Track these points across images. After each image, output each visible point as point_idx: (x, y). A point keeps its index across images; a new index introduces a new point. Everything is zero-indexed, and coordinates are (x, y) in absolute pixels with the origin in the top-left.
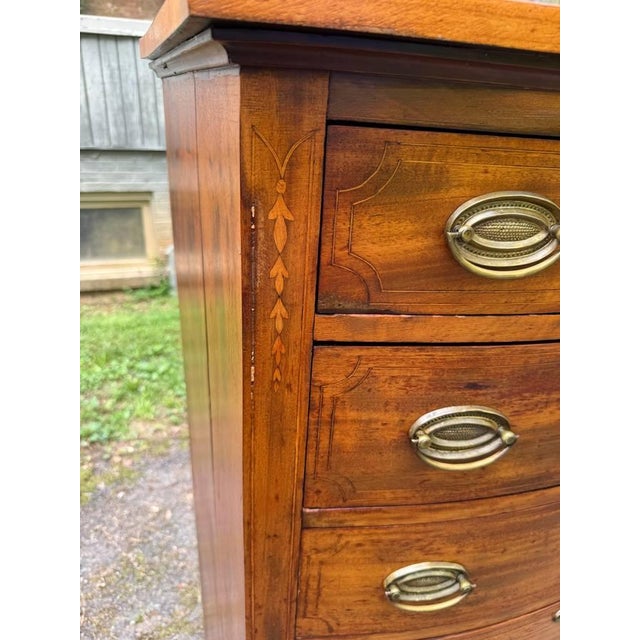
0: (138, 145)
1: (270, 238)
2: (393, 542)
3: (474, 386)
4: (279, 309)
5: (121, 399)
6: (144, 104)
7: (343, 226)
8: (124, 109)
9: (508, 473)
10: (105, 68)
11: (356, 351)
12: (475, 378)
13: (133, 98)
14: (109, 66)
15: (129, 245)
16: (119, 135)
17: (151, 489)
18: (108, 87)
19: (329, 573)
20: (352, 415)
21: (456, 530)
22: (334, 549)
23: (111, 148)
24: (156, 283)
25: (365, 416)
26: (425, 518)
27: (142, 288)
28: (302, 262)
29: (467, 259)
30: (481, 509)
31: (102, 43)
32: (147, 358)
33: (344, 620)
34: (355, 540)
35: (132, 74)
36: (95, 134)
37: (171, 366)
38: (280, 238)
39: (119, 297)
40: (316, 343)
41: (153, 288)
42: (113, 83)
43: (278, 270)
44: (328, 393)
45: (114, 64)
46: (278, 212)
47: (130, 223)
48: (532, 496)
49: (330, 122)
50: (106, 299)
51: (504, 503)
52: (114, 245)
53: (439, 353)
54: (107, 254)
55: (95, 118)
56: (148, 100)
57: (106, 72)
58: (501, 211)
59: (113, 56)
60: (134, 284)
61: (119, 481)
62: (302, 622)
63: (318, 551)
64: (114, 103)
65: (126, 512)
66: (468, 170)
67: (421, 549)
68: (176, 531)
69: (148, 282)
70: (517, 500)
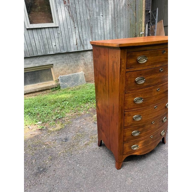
0: (48, 53)
1: (122, 63)
2: (134, 95)
3: (141, 75)
4: (123, 69)
5: (61, 110)
6: (49, 44)
7: (128, 61)
8: (44, 45)
9: (145, 85)
10: (39, 36)
11: (130, 72)
12: (141, 74)
13: (46, 42)
14: (40, 35)
15: (49, 78)
16: (44, 51)
17: (76, 124)
18: (40, 40)
19: (128, 99)
20: (129, 79)
21: (141, 92)
22: (128, 96)
23: (42, 55)
24: (57, 86)
25: (131, 79)
26: (137, 91)
27: (53, 88)
28: (125, 65)
29: (139, 62)
30: (143, 89)
31: (37, 30)
32: (63, 102)
33: (130, 106)
34: (130, 95)
35: (45, 37)
36: (38, 52)
37: (69, 102)
38: (123, 62)
39: (48, 91)
40: (126, 72)
41: (56, 88)
42: (41, 39)
43: (123, 65)
44: (127, 77)
45: (41, 35)
46: (123, 60)
47: (49, 72)
48: (148, 88)
49: (127, 52)
50: (45, 92)
51: (145, 89)
52: (45, 79)
53: (137, 72)
54: (44, 81)
55: (38, 48)
56: (49, 42)
57: (39, 37)
58: (141, 57)
59: (40, 33)
60: (51, 87)
61: (69, 124)
62: (125, 107)
63: (127, 96)
64: (42, 44)
65: (73, 128)
66: (138, 54)
67: (137, 95)
68: (84, 129)
69: (55, 86)
70: (147, 88)
